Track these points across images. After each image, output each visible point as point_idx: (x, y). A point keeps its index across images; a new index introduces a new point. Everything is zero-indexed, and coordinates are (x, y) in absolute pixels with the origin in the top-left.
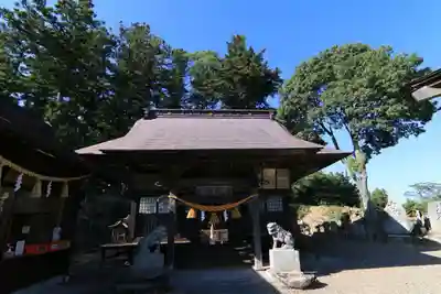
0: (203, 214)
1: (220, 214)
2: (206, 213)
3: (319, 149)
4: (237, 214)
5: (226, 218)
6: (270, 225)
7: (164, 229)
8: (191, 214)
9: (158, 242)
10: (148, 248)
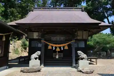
3: (100, 23)
4: (66, 48)
5: (62, 49)
8: (50, 47)
9: (38, 57)
10: (35, 58)
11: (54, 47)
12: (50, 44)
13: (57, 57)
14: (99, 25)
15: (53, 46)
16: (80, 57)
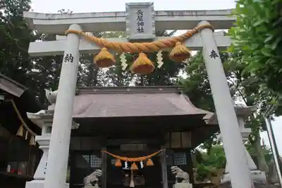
0: (126, 164)
1: (138, 163)
2: (128, 162)
3: (205, 115)
4: (150, 163)
5: (142, 166)
6: (173, 167)
10: (91, 182)
12: (118, 156)
13: (132, 185)
14: (204, 118)
15: (124, 161)
16: (177, 176)
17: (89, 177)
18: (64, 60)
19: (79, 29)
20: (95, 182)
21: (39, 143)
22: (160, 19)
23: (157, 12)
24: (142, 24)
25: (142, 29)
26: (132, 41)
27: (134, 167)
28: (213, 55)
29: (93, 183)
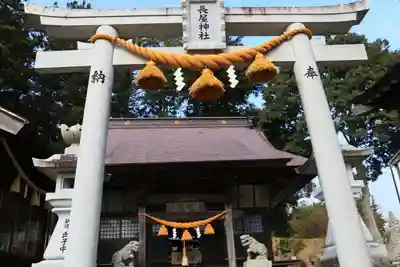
0: (175, 232)
1: (192, 231)
2: (178, 230)
3: (289, 160)
4: (210, 230)
5: (199, 235)
6: (242, 237)
7: (136, 242)
9: (132, 256)
10: (123, 261)
11: (174, 230)
12: (163, 221)
13: (185, 262)
14: (289, 164)
15: (173, 228)
17: (121, 252)
18: (91, 79)
19: (112, 33)
20: (130, 259)
21: (53, 204)
22: (233, 20)
23: (228, 9)
24: (207, 27)
25: (206, 35)
26: (191, 52)
27: (187, 236)
28: (310, 73)
29: (126, 262)
